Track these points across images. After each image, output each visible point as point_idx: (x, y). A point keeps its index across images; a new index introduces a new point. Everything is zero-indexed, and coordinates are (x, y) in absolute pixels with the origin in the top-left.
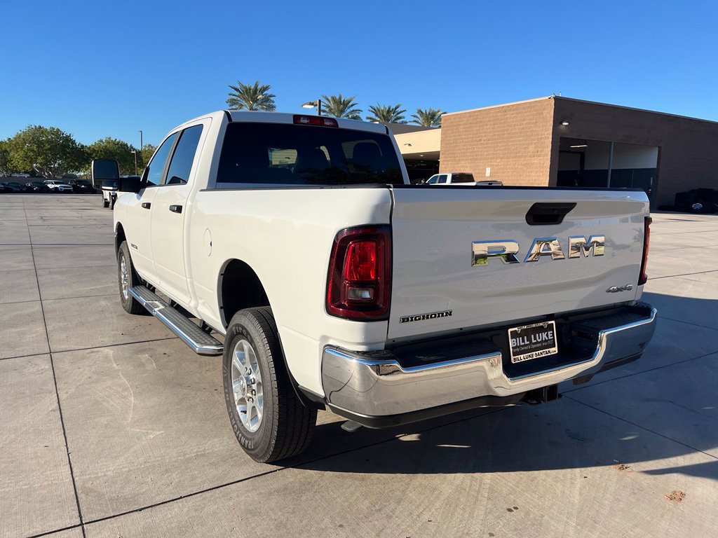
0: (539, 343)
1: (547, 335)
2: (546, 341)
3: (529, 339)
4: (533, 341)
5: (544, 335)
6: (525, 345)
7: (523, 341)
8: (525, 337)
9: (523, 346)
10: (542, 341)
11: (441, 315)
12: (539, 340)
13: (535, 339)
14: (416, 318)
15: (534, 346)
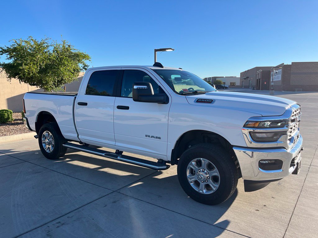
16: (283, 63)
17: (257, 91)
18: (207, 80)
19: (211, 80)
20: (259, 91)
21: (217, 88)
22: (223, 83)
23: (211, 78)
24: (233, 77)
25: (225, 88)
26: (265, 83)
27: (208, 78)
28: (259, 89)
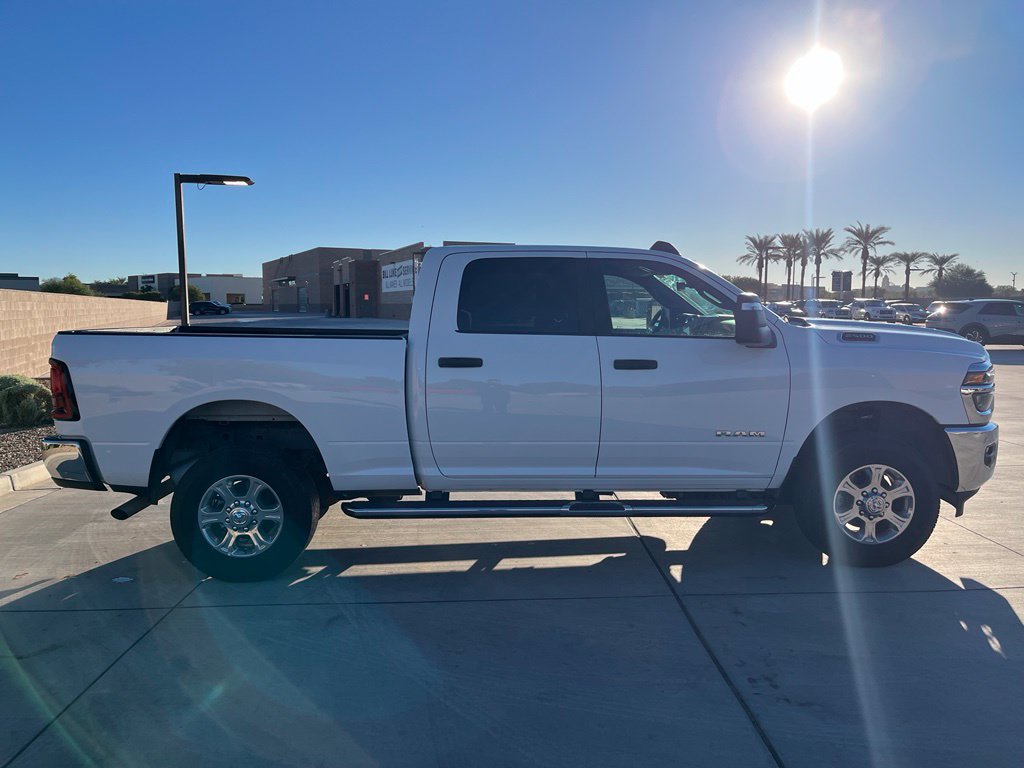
16: (422, 244)
17: (339, 320)
18: (140, 285)
19: (155, 285)
20: (347, 319)
21: (197, 313)
22: (205, 294)
23: (153, 277)
24: (232, 276)
25: (223, 312)
26: (367, 297)
27: (144, 277)
28: (348, 315)
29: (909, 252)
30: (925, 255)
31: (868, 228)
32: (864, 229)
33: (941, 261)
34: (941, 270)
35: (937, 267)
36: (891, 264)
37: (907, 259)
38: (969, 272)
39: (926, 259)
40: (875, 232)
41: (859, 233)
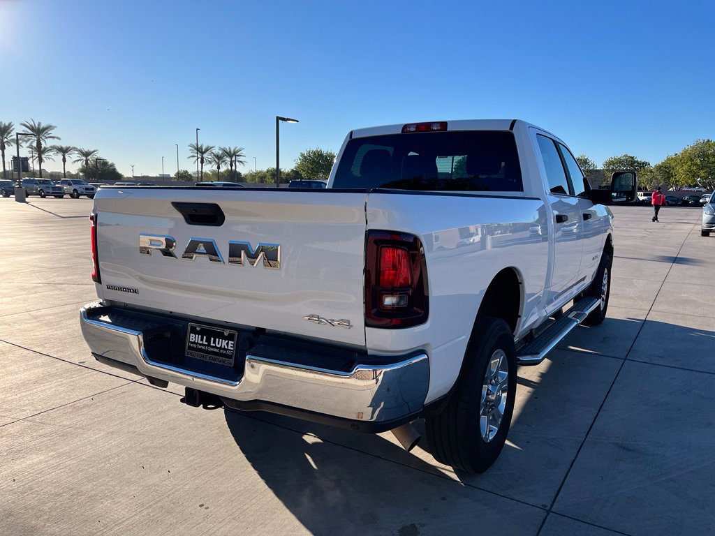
0: (217, 348)
1: (227, 344)
2: (224, 349)
3: (208, 341)
4: (212, 344)
5: (224, 343)
6: (202, 345)
7: (202, 340)
8: (205, 337)
9: (200, 344)
10: (220, 348)
11: (129, 290)
12: (217, 345)
13: (214, 342)
14: (120, 289)
15: (211, 349)
29: (64, 146)
30: (75, 149)
31: (39, 124)
32: (37, 126)
33: (87, 154)
34: (87, 161)
35: (84, 158)
36: (51, 153)
37: (64, 151)
38: (105, 163)
39: (76, 152)
40: (44, 129)
41: (32, 129)
